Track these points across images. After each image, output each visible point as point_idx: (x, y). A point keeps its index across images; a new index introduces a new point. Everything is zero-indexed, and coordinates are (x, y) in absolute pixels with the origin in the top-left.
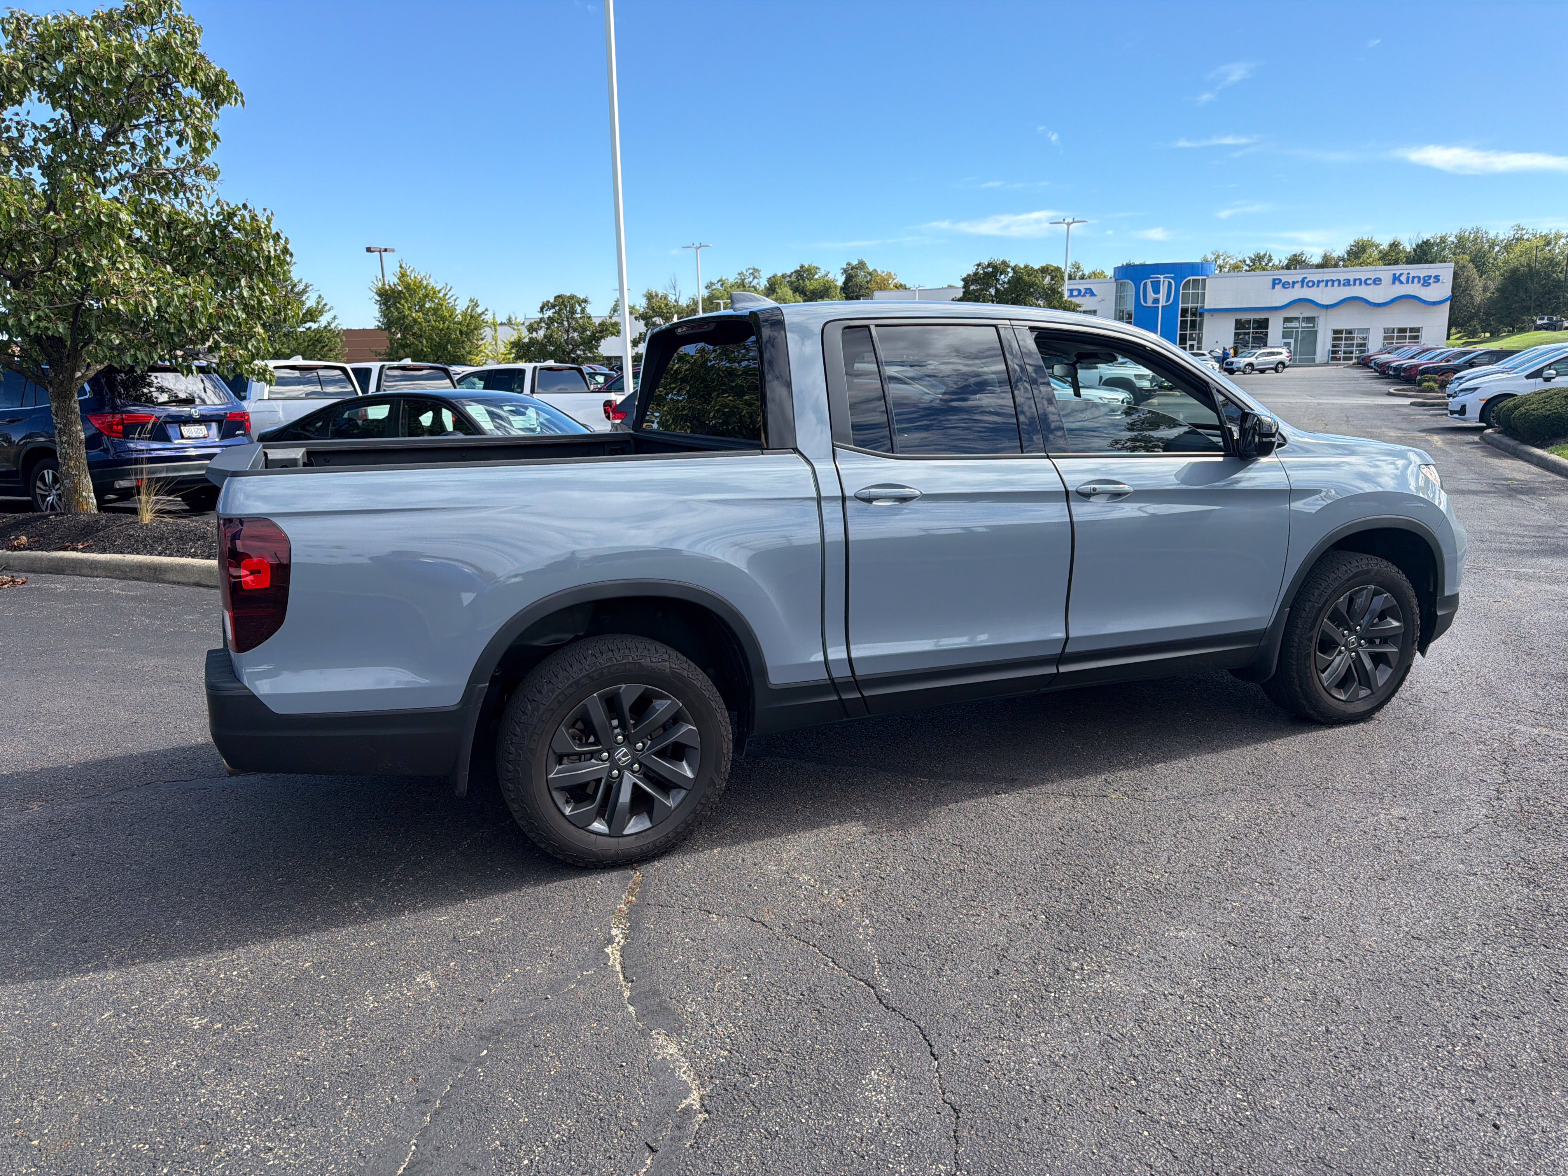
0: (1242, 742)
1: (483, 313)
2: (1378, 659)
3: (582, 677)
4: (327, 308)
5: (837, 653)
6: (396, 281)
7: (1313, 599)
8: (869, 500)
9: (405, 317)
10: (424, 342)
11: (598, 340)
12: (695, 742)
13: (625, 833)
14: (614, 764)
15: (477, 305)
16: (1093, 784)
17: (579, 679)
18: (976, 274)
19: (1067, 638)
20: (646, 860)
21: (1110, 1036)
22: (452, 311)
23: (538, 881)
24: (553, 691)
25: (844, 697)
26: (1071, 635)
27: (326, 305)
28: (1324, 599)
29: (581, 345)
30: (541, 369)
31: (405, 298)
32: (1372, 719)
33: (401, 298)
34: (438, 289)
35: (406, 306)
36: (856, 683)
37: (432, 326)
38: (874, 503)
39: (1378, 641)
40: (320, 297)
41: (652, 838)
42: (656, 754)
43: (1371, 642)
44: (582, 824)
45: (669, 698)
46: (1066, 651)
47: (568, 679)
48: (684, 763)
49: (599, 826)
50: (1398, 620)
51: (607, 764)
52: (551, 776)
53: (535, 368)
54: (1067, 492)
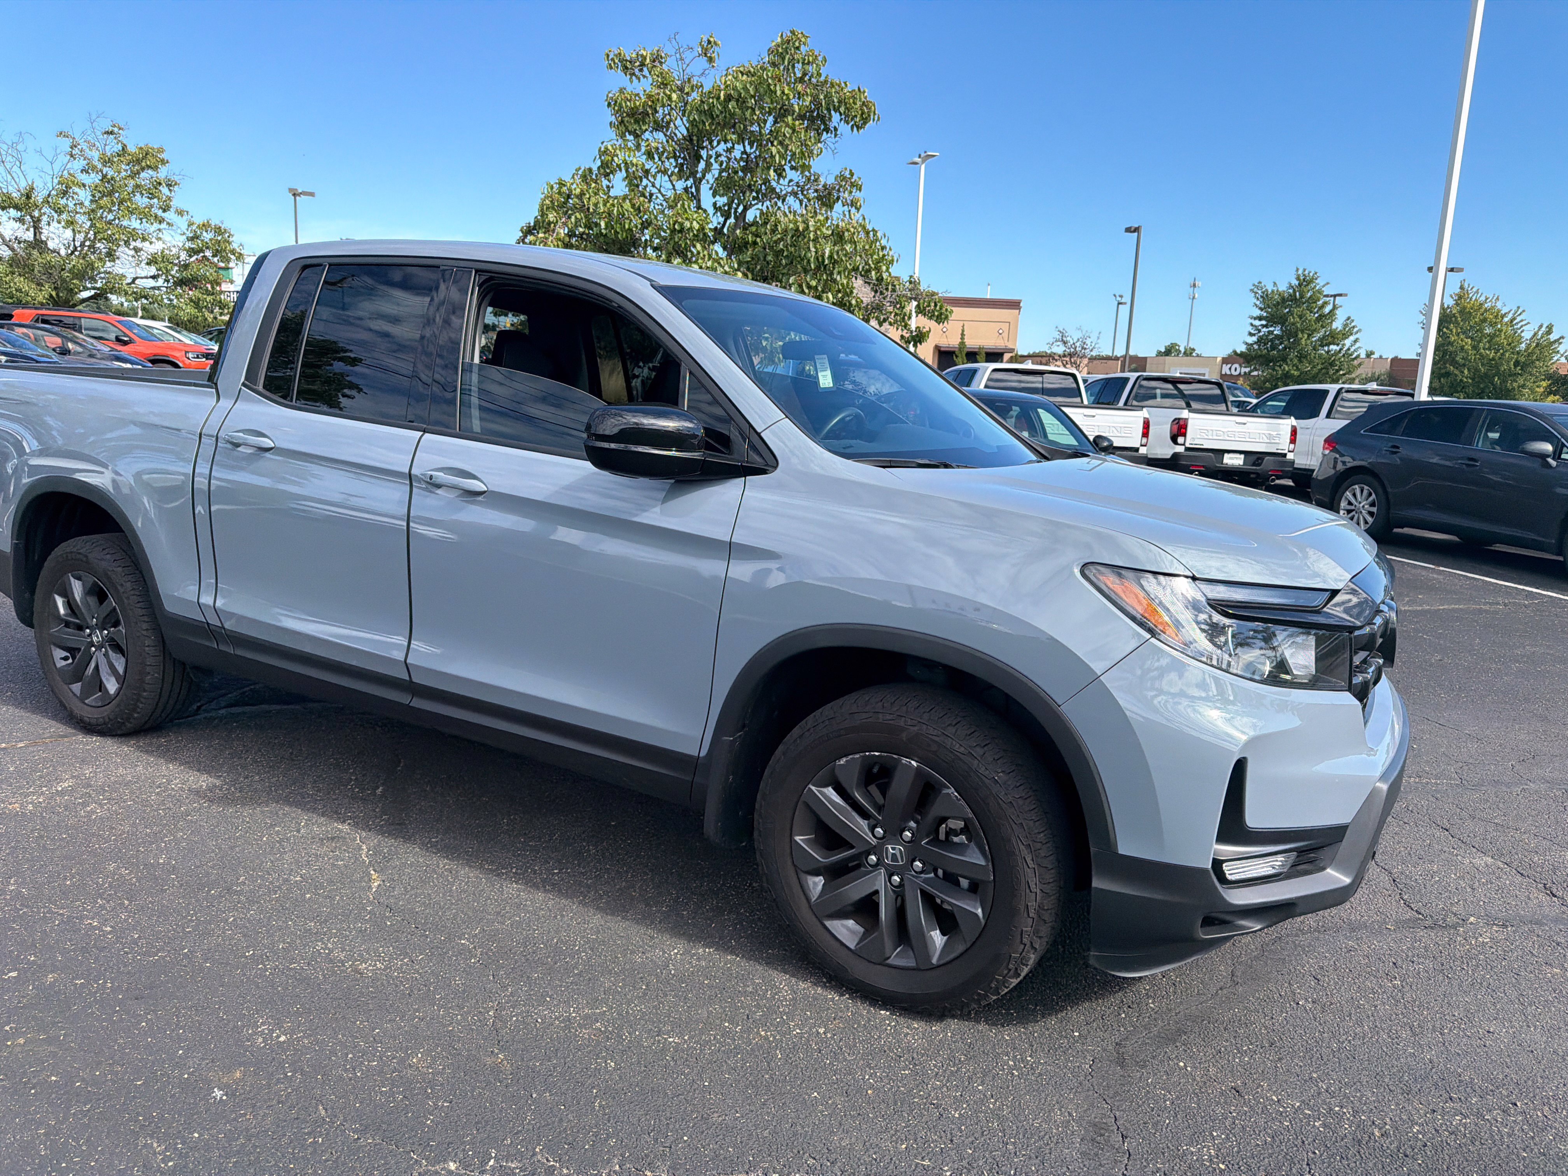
4: (1355, 330)
8: (236, 444)
9: (1451, 344)
10: (1466, 372)
14: (93, 642)
15: (1549, 330)
19: (406, 663)
22: (1515, 339)
26: (409, 660)
27: (1354, 327)
31: (1457, 322)
33: (1450, 322)
34: (1503, 312)
35: (1454, 331)
36: (227, 637)
37: (1481, 355)
38: (240, 448)
40: (1349, 318)
46: (414, 680)
51: (87, 639)
52: (51, 632)
54: (411, 475)
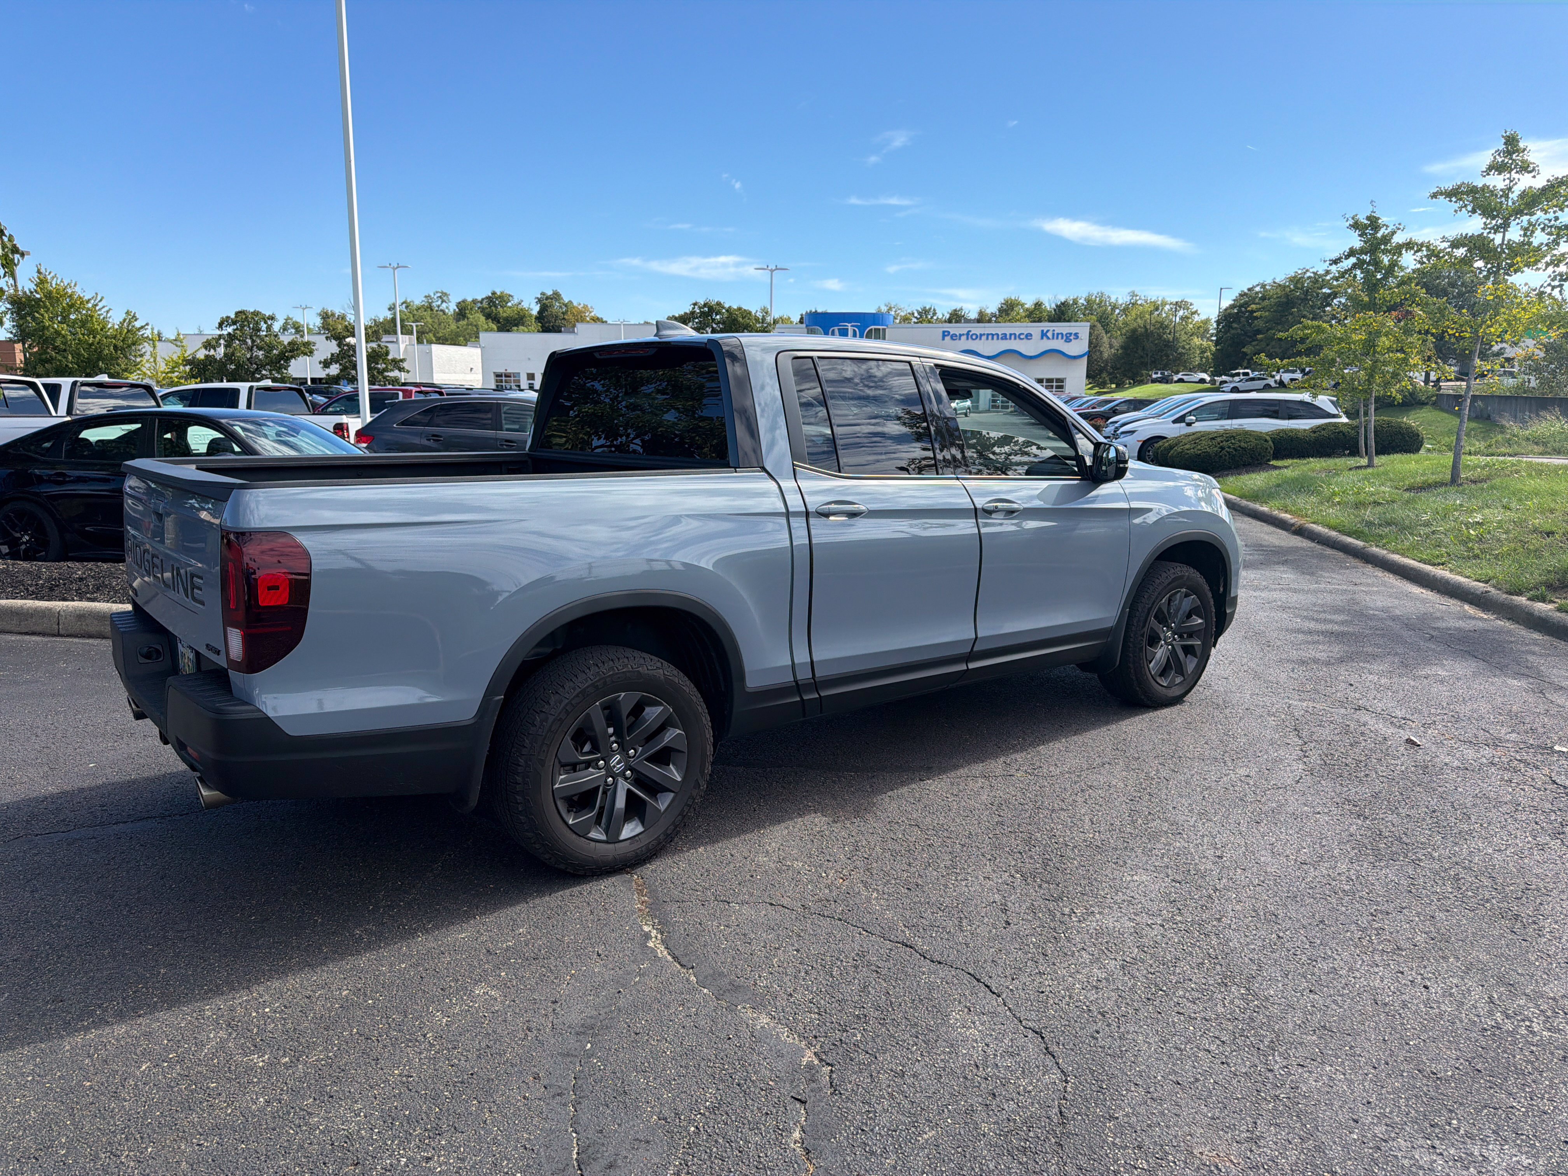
0: (1095, 725)
1: (142, 327)
2: (1188, 650)
3: (587, 687)
5: (802, 657)
6: (33, 287)
7: (1143, 600)
8: (827, 515)
10: (70, 357)
11: (288, 359)
12: (683, 746)
13: (622, 837)
14: (610, 772)
15: (134, 319)
16: (996, 766)
17: (585, 689)
18: (693, 313)
19: (976, 638)
20: (637, 864)
21: (1124, 960)
22: (104, 323)
23: (541, 893)
24: (561, 702)
25: (805, 698)
26: (979, 636)
28: (1152, 600)
29: (268, 364)
30: (258, 389)
31: (45, 307)
32: (1184, 702)
33: (39, 306)
34: (86, 298)
35: (46, 315)
36: (816, 684)
37: (80, 340)
38: (832, 518)
39: (1185, 636)
41: (645, 841)
42: (647, 759)
43: (1181, 636)
44: (581, 832)
45: (661, 704)
46: (975, 649)
47: (574, 689)
48: (671, 766)
49: (597, 834)
50: (1201, 618)
51: (603, 772)
52: (557, 786)
53: (251, 388)
54: (976, 509)
